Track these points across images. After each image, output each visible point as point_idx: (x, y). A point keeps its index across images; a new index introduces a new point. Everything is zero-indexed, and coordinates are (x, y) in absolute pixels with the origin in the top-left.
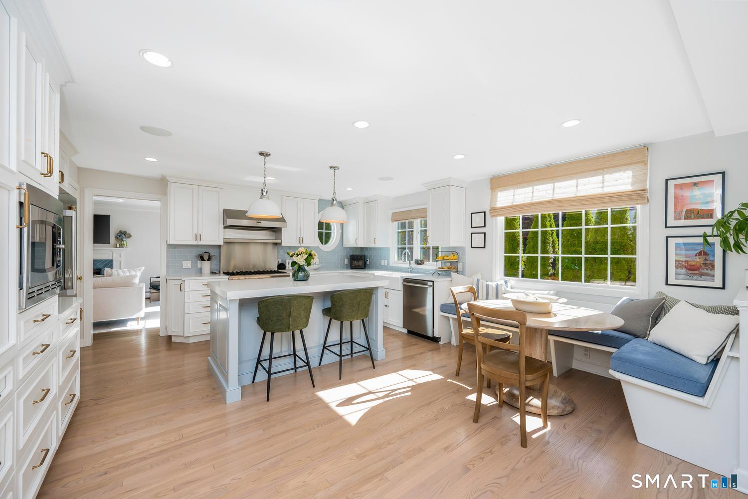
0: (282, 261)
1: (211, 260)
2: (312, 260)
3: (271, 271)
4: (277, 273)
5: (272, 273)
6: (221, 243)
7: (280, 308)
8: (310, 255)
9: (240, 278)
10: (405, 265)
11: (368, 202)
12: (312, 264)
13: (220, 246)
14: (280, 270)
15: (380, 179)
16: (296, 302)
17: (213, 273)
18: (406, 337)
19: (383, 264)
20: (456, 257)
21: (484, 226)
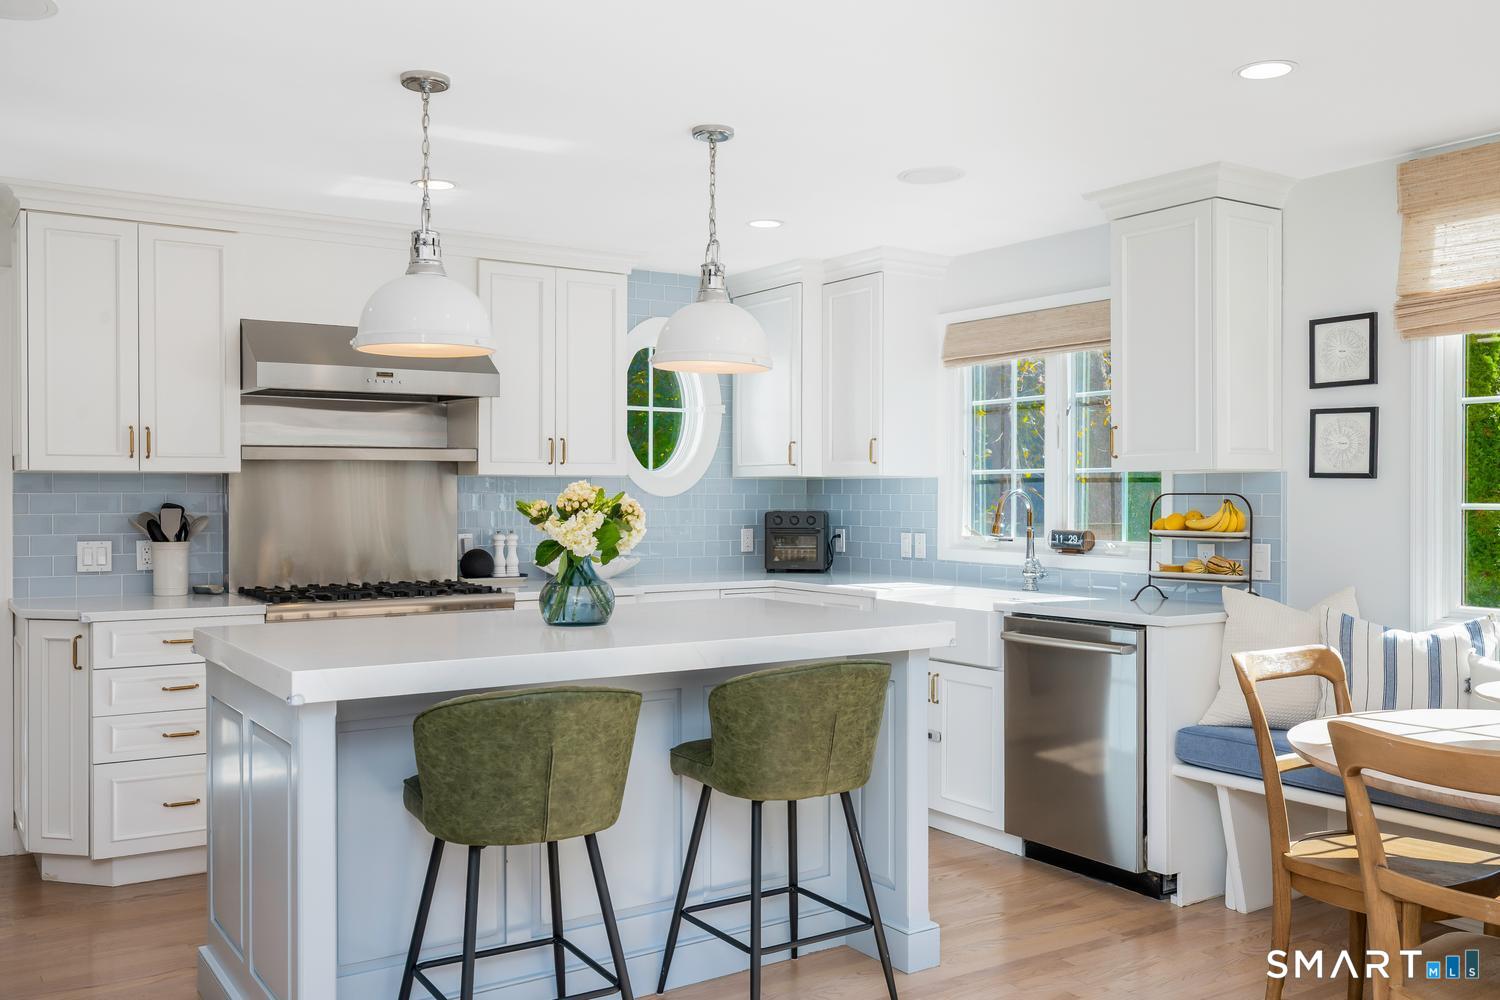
0: (478, 538)
1: (192, 539)
2: (624, 534)
3: (434, 584)
4: (463, 592)
5: (441, 592)
6: (233, 466)
7: (509, 739)
8: (616, 513)
9: (313, 614)
10: (1011, 555)
11: (839, 280)
12: (623, 550)
13: (226, 476)
14: (470, 581)
15: (905, 176)
16: (571, 715)
17: (198, 592)
18: (1017, 873)
19: (906, 551)
20: (1243, 516)
21: (1372, 379)
